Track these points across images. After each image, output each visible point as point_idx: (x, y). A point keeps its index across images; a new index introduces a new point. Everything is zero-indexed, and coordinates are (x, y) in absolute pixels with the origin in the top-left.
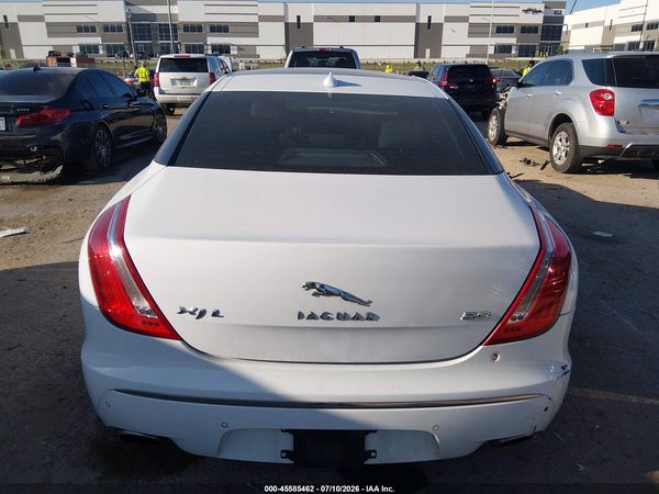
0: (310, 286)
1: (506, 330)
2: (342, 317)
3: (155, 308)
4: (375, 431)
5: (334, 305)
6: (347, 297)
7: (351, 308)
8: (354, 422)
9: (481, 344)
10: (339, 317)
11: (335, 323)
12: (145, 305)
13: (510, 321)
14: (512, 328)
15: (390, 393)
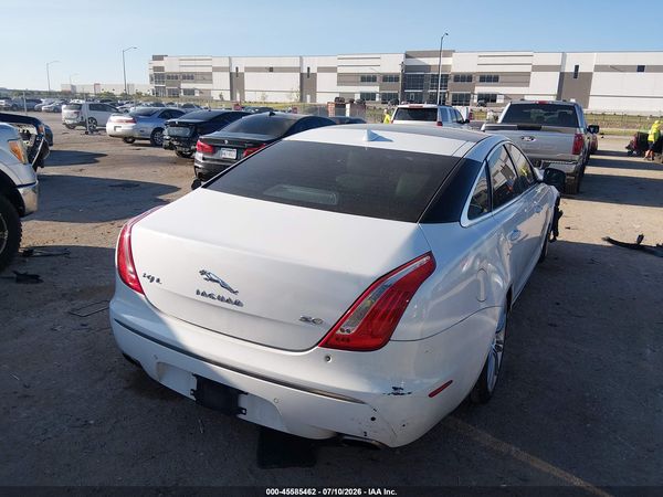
0: (203, 273)
1: (337, 339)
2: (221, 299)
3: (135, 273)
4: (247, 394)
5: (216, 289)
6: (224, 285)
7: (226, 294)
8: (221, 378)
9: (317, 344)
10: (219, 298)
11: (217, 302)
12: (130, 269)
13: (339, 332)
14: (338, 337)
15: (237, 360)
